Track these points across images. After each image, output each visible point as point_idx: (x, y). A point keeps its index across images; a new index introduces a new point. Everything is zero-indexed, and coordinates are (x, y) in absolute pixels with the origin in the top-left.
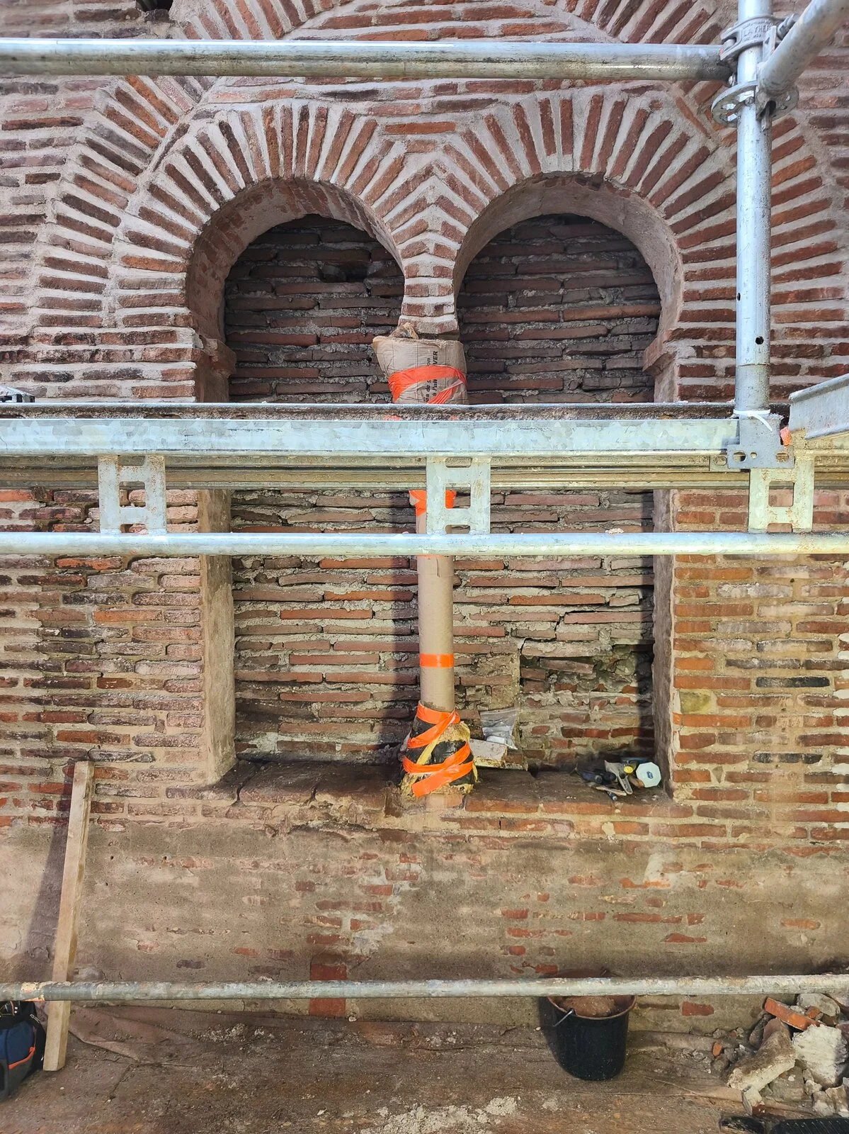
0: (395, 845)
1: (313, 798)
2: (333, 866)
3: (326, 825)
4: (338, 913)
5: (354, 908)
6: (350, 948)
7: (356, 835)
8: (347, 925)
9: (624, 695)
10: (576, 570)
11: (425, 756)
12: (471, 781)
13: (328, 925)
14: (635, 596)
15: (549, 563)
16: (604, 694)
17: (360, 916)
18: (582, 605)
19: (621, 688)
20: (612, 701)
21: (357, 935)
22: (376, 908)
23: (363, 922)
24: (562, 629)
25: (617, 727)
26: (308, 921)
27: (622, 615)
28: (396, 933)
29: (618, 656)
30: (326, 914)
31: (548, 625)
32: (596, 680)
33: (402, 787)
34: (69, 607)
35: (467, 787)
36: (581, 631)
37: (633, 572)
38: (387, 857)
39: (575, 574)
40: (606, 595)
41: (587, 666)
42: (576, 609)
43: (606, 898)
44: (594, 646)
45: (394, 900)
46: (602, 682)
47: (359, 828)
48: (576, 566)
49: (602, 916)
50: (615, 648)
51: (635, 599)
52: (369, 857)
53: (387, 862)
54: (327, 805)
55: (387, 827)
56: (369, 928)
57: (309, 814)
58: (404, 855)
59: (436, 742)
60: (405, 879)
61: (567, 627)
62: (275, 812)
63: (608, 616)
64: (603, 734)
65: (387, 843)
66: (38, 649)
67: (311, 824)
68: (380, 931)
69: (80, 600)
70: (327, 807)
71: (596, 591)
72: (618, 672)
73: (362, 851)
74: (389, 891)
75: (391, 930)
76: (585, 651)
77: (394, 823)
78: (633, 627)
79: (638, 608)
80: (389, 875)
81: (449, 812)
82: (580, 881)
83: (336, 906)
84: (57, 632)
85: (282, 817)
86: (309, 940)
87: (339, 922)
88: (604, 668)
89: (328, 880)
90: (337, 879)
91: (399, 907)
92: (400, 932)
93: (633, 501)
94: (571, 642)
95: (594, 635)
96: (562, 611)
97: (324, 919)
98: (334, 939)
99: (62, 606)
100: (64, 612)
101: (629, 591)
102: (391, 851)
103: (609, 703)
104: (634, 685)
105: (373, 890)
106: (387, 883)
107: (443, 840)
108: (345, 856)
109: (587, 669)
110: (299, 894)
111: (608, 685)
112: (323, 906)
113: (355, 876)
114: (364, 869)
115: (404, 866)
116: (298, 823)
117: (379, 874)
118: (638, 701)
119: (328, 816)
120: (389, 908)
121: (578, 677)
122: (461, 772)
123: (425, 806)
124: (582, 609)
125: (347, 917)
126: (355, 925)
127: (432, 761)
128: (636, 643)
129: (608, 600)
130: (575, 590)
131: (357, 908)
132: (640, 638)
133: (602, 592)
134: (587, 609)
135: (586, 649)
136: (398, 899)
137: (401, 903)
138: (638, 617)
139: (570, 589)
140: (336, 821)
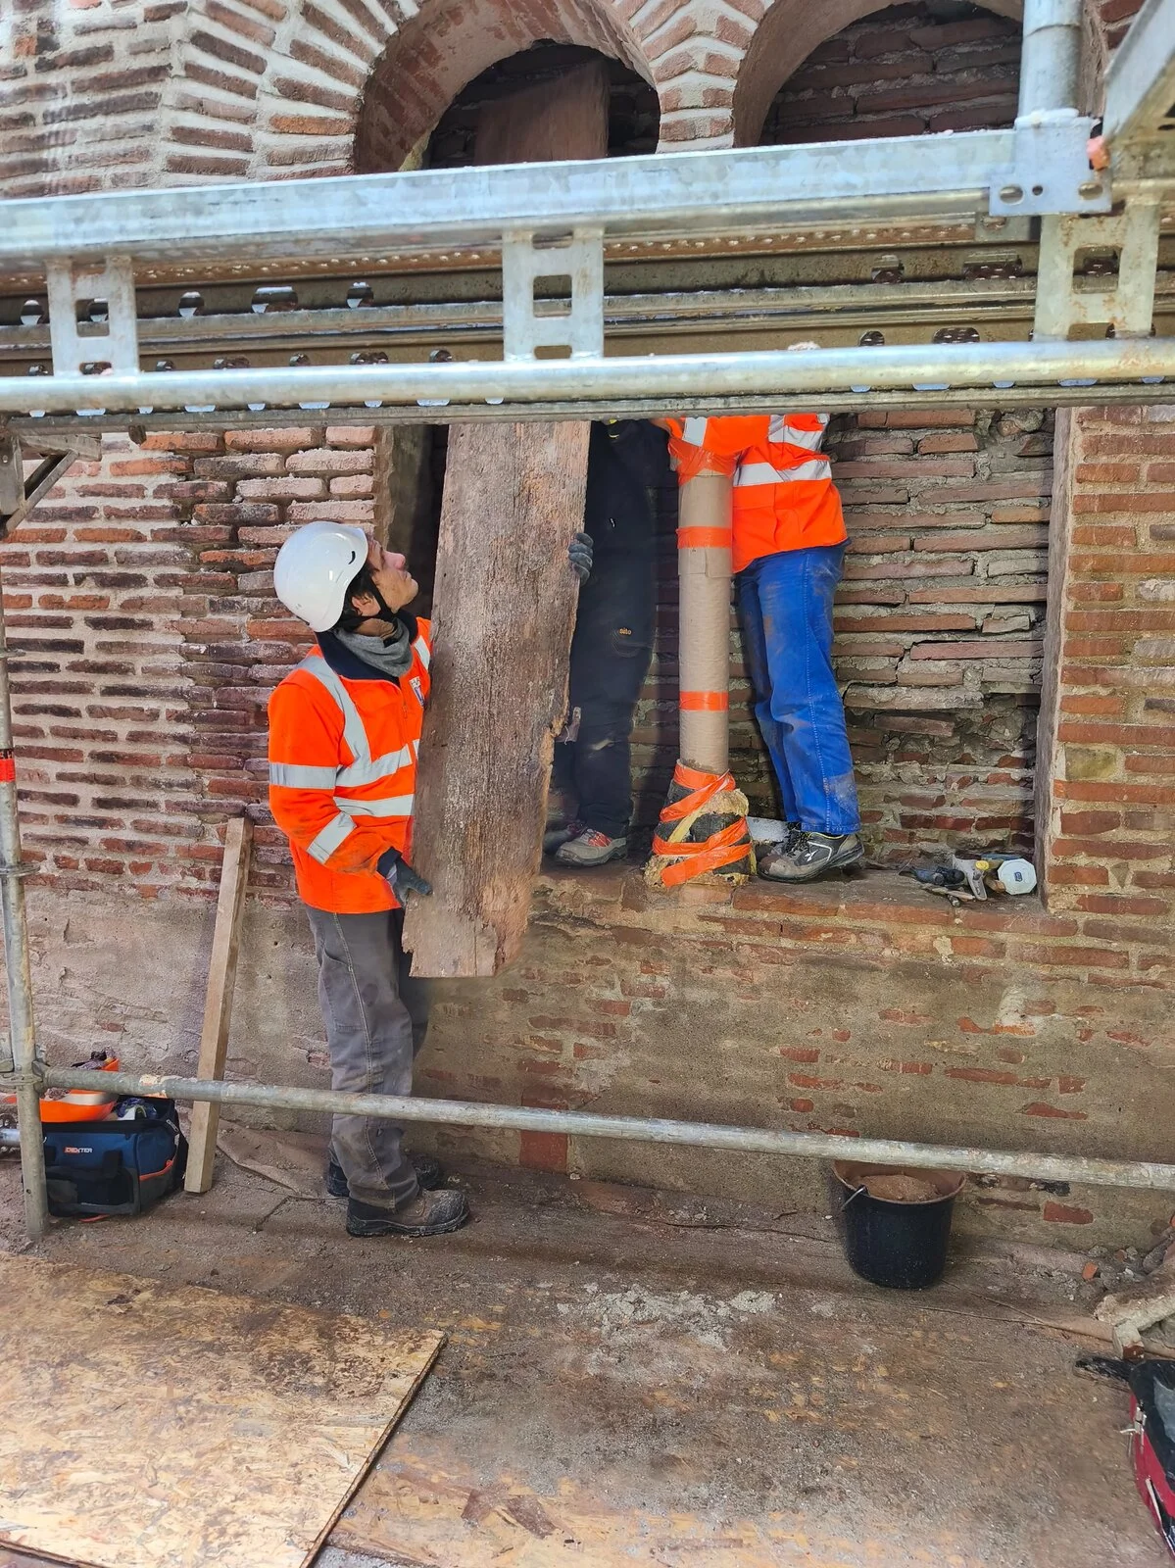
0: (634, 949)
2: (552, 971)
3: (544, 919)
4: (558, 1034)
5: (579, 1029)
6: (573, 1081)
7: (582, 931)
8: (569, 1051)
9: (1001, 770)
10: (933, 577)
11: (681, 832)
12: (745, 870)
13: (545, 1048)
14: (1024, 617)
15: (892, 567)
16: (971, 768)
17: (587, 1041)
18: (939, 632)
19: (996, 759)
20: (982, 778)
21: (582, 1065)
22: (607, 1031)
23: (592, 1048)
24: (906, 667)
25: (985, 815)
26: (519, 1041)
27: (1001, 645)
28: (633, 1066)
29: (996, 710)
30: (542, 1034)
31: (886, 662)
32: (960, 746)
33: (647, 873)
34: (216, 617)
35: (737, 877)
36: (935, 670)
37: (1021, 578)
38: (623, 964)
39: (930, 583)
40: (978, 614)
41: (944, 724)
42: (930, 637)
43: (935, 1044)
44: (953, 694)
45: (632, 1022)
46: (967, 750)
47: (587, 922)
48: (932, 572)
49: (927, 1069)
50: (990, 699)
51: (1023, 621)
52: (597, 961)
53: (623, 971)
54: (545, 891)
55: (624, 923)
56: (598, 1056)
58: (646, 962)
59: (697, 814)
60: (647, 996)
61: (914, 665)
63: (979, 646)
64: (962, 824)
65: (624, 945)
66: (182, 672)
68: (612, 1062)
69: (230, 607)
70: (545, 893)
71: (962, 610)
72: (993, 735)
73: (590, 954)
74: (625, 1009)
75: (627, 1062)
76: (941, 701)
77: (635, 919)
78: (1017, 663)
79: (1028, 636)
80: (627, 990)
81: (709, 909)
82: (897, 1016)
83: (556, 1024)
84: (203, 649)
86: (520, 1066)
87: (558, 1045)
88: (974, 729)
89: (546, 989)
90: (557, 987)
91: (639, 1032)
92: (640, 1067)
93: (1029, 469)
94: (919, 687)
95: (956, 677)
96: (908, 639)
97: (539, 1040)
98: (552, 1067)
99: (209, 616)
100: (211, 622)
101: (1014, 609)
102: (629, 957)
103: (976, 780)
104: (1017, 754)
105: (605, 1006)
106: (622, 998)
107: (699, 947)
108: (567, 958)
109: (945, 730)
110: (506, 1005)
111: (978, 755)
112: (538, 1022)
113: (580, 987)
114: (593, 978)
115: (645, 978)
117: (612, 986)
118: (1023, 779)
119: (546, 905)
120: (626, 1033)
121: (932, 742)
122: (730, 856)
123: (676, 899)
124: (939, 637)
125: (570, 1040)
126: (580, 1051)
127: (690, 840)
128: (1023, 690)
129: (979, 623)
130: (928, 608)
131: (583, 1029)
132: (1028, 680)
133: (972, 610)
134: (946, 637)
135: (943, 698)
136: (638, 1021)
137: (640, 1027)
138: (1027, 649)
139: (922, 607)
140: (557, 913)
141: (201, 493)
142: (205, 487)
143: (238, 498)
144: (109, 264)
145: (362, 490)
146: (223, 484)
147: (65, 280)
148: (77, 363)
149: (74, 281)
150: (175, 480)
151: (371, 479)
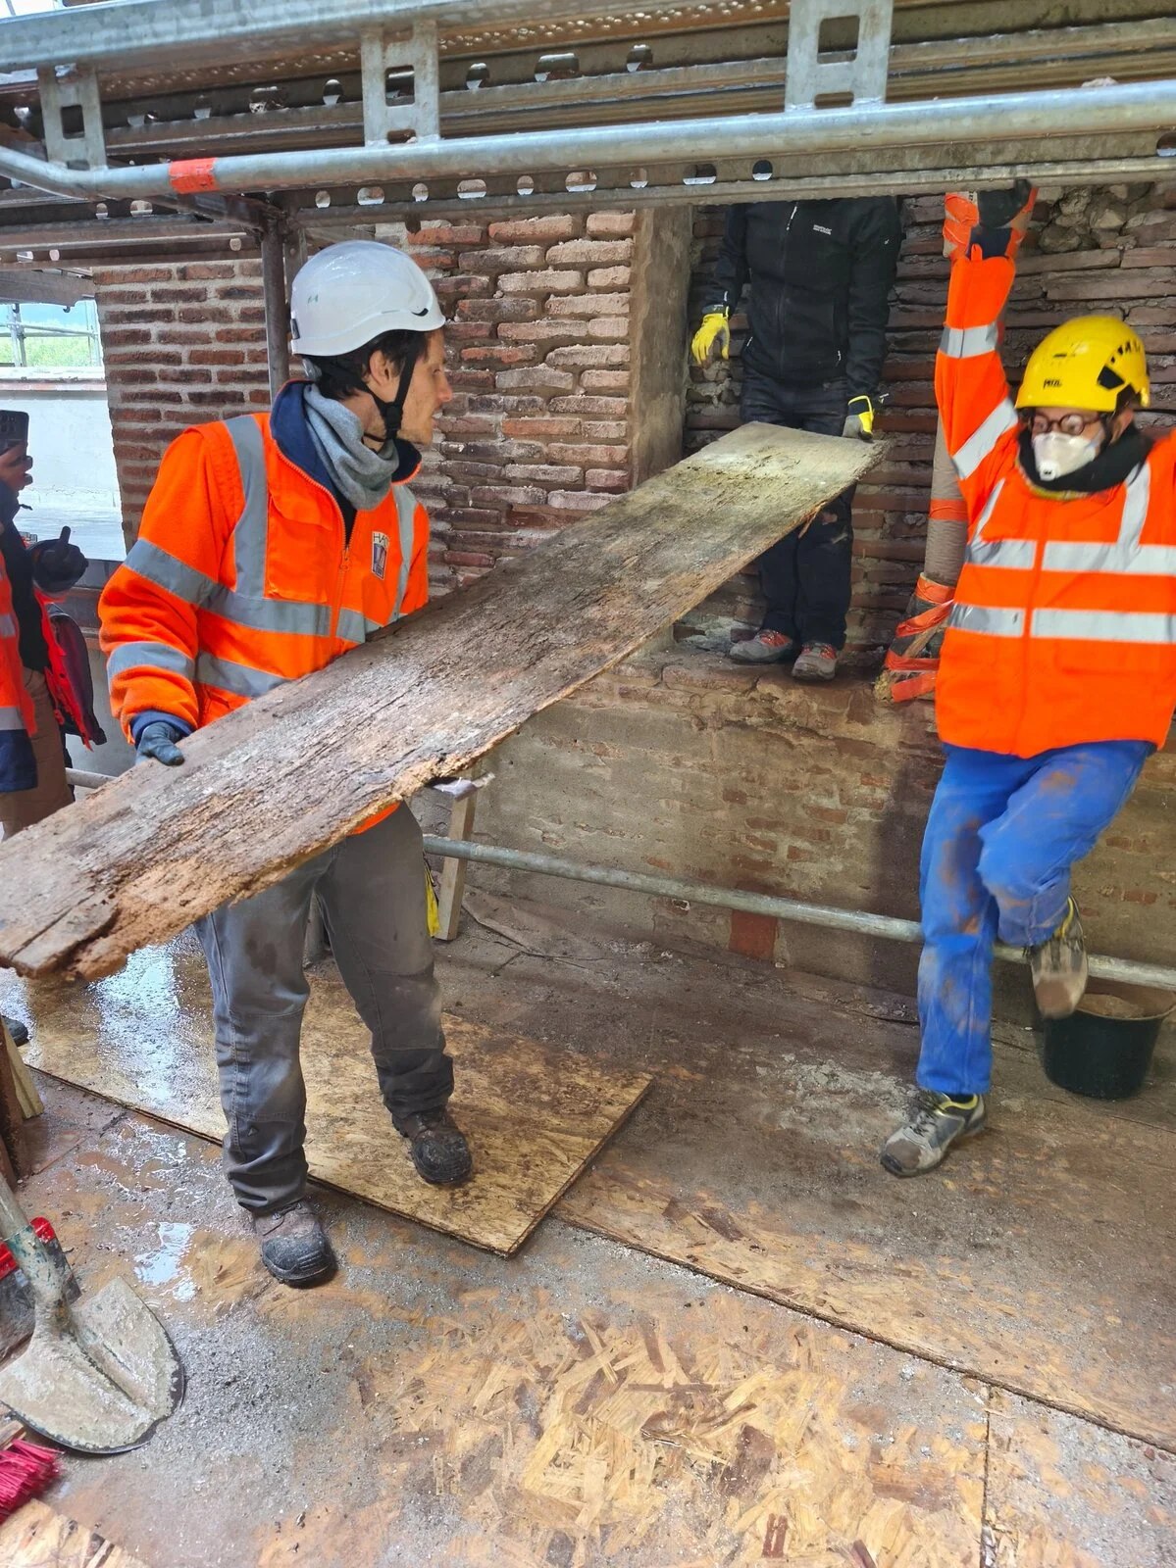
0: (856, 760)
1: (754, 688)
2: (772, 777)
3: (768, 725)
4: (772, 835)
5: (794, 833)
6: (784, 880)
7: (805, 741)
8: (783, 851)
11: (917, 647)
13: (759, 848)
17: (799, 844)
21: (795, 866)
22: (822, 836)
23: (805, 851)
26: (734, 839)
28: (845, 871)
30: (758, 834)
33: (877, 687)
34: (474, 416)
38: (844, 774)
43: (1163, 874)
45: (847, 829)
47: (811, 732)
49: (1151, 899)
52: (819, 771)
53: (844, 781)
54: (771, 699)
55: (848, 735)
56: (811, 860)
57: (748, 707)
58: (868, 775)
59: (935, 630)
60: (864, 806)
62: (707, 701)
65: (846, 756)
66: (442, 471)
67: (749, 721)
68: (824, 866)
69: (487, 406)
70: (771, 701)
73: (811, 762)
74: (842, 818)
75: (839, 867)
77: (860, 732)
80: (846, 800)
82: (1125, 844)
83: (772, 826)
84: (461, 447)
85: (713, 708)
86: (734, 862)
87: (773, 846)
89: (764, 793)
90: (776, 793)
91: (854, 841)
92: (852, 872)
97: (755, 840)
98: (766, 866)
99: (468, 414)
100: (470, 421)
102: (849, 767)
105: (821, 812)
106: (840, 807)
107: (924, 762)
108: (788, 765)
110: (728, 805)
112: (755, 823)
113: (798, 793)
114: (814, 787)
115: (865, 790)
116: (733, 718)
117: (830, 794)
119: (771, 713)
120: (841, 840)
125: (785, 843)
126: (794, 853)
127: (925, 655)
131: (798, 832)
136: (854, 830)
137: (856, 836)
140: (781, 721)
141: (464, 288)
142: (468, 282)
143: (498, 294)
144: (416, 30)
145: (619, 282)
146: (485, 279)
147: (377, 48)
148: (384, 133)
149: (384, 49)
150: (440, 276)
151: (628, 270)
